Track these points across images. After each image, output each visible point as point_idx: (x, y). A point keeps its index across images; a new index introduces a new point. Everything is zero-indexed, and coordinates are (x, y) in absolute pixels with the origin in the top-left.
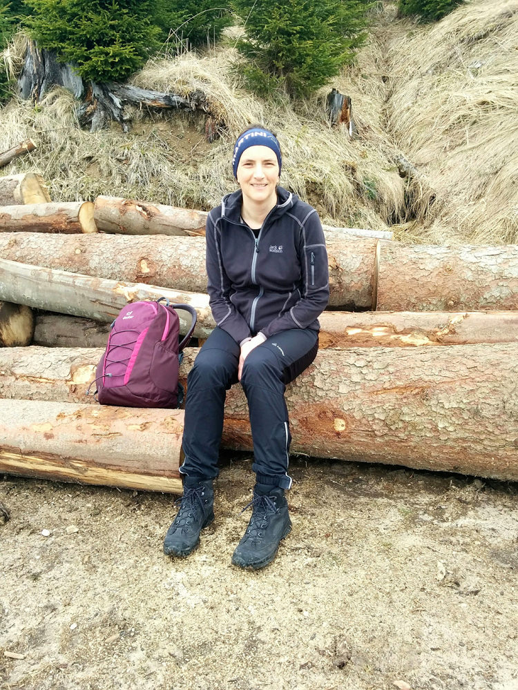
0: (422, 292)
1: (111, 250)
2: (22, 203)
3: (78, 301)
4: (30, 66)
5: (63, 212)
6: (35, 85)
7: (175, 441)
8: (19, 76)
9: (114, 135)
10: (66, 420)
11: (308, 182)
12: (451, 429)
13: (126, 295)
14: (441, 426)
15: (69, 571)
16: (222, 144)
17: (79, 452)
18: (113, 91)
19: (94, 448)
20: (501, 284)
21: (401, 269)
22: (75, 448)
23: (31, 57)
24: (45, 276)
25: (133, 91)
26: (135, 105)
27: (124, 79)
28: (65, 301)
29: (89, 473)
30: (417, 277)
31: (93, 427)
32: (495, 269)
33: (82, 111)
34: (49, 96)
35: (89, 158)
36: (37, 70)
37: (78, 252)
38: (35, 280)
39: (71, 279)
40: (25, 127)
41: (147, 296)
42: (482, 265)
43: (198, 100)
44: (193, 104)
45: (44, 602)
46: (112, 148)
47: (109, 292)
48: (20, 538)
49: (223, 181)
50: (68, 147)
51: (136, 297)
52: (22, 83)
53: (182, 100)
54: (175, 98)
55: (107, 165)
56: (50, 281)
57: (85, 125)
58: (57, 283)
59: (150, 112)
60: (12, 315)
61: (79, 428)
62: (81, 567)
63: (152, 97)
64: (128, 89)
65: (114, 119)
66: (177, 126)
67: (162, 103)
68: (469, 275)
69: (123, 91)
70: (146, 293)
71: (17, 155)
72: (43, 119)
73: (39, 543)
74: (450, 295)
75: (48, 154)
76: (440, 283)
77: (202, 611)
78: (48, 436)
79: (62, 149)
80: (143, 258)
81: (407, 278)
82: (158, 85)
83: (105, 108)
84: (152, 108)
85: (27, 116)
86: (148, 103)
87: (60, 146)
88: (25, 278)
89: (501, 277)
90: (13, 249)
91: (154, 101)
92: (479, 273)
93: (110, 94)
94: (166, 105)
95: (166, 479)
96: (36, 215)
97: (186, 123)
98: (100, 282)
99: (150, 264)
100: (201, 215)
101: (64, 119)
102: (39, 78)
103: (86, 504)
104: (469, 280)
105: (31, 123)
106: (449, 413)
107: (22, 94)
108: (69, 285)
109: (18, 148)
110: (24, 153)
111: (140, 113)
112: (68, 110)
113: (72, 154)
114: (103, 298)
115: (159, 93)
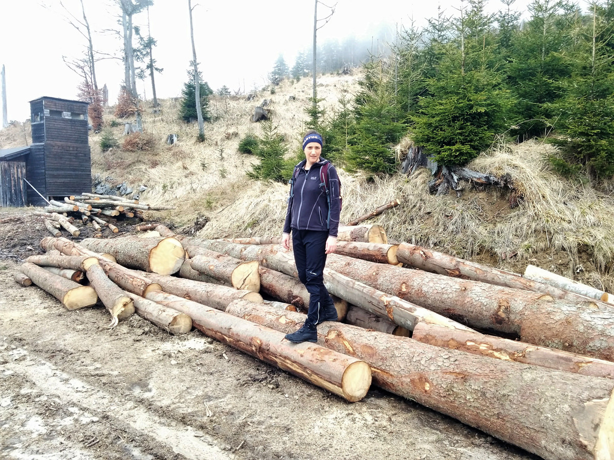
0: (549, 333)
1: (391, 275)
2: (367, 241)
3: (363, 300)
4: (411, 154)
5: (381, 250)
6: (411, 165)
7: (342, 369)
8: (403, 160)
9: (449, 199)
10: (310, 350)
11: (579, 244)
12: (472, 400)
13: (385, 302)
14: (468, 397)
15: (286, 410)
16: (519, 210)
17: (310, 366)
18: (455, 172)
19: (316, 364)
20: (602, 338)
21: (539, 316)
22: (309, 364)
23: (412, 149)
24: (351, 284)
25: (468, 172)
26: (467, 180)
27: (464, 164)
28: (357, 299)
29: (312, 377)
30: (547, 323)
31: (318, 356)
32: (600, 328)
33: (433, 183)
34: (417, 172)
35: (429, 213)
36: (414, 156)
37: (374, 274)
38: (346, 285)
39: (362, 288)
40: (396, 191)
41: (395, 304)
42: (593, 323)
43: (506, 181)
44: (502, 183)
45: (270, 415)
46: (445, 208)
47: (377, 299)
48: (277, 395)
49: (511, 237)
50: (418, 205)
51: (389, 303)
52: (404, 164)
53: (496, 180)
54: (492, 178)
55: (438, 218)
56: (353, 288)
57: (433, 191)
58: (355, 289)
59: (476, 186)
60: (336, 303)
61: (313, 355)
62: (290, 410)
63: (477, 176)
64: (464, 170)
65: (452, 188)
66: (492, 196)
67: (483, 180)
68: (581, 328)
69: (461, 172)
70: (395, 302)
71: (388, 208)
72: (408, 188)
73: (282, 398)
74: (566, 339)
75: (405, 209)
76: (561, 330)
77: (318, 436)
78: (302, 356)
79: (415, 206)
80: (404, 283)
81: (541, 322)
82: (484, 169)
83: (448, 182)
84: (477, 183)
85: (400, 185)
86: (475, 180)
87: (413, 204)
88: (342, 284)
89: (602, 334)
90: (346, 267)
91: (479, 179)
92: (589, 328)
93: (452, 173)
94: (486, 181)
95: (336, 387)
96: (368, 249)
97: (499, 194)
98: (375, 292)
99: (407, 287)
100: (457, 261)
101: (420, 188)
102: (414, 161)
103: (308, 391)
104: (581, 331)
105: (401, 190)
106: (473, 391)
107: (403, 171)
108: (360, 291)
109: (388, 204)
110: (392, 207)
111: (469, 185)
112: (424, 182)
113: (420, 210)
114: (374, 301)
115: (482, 174)
